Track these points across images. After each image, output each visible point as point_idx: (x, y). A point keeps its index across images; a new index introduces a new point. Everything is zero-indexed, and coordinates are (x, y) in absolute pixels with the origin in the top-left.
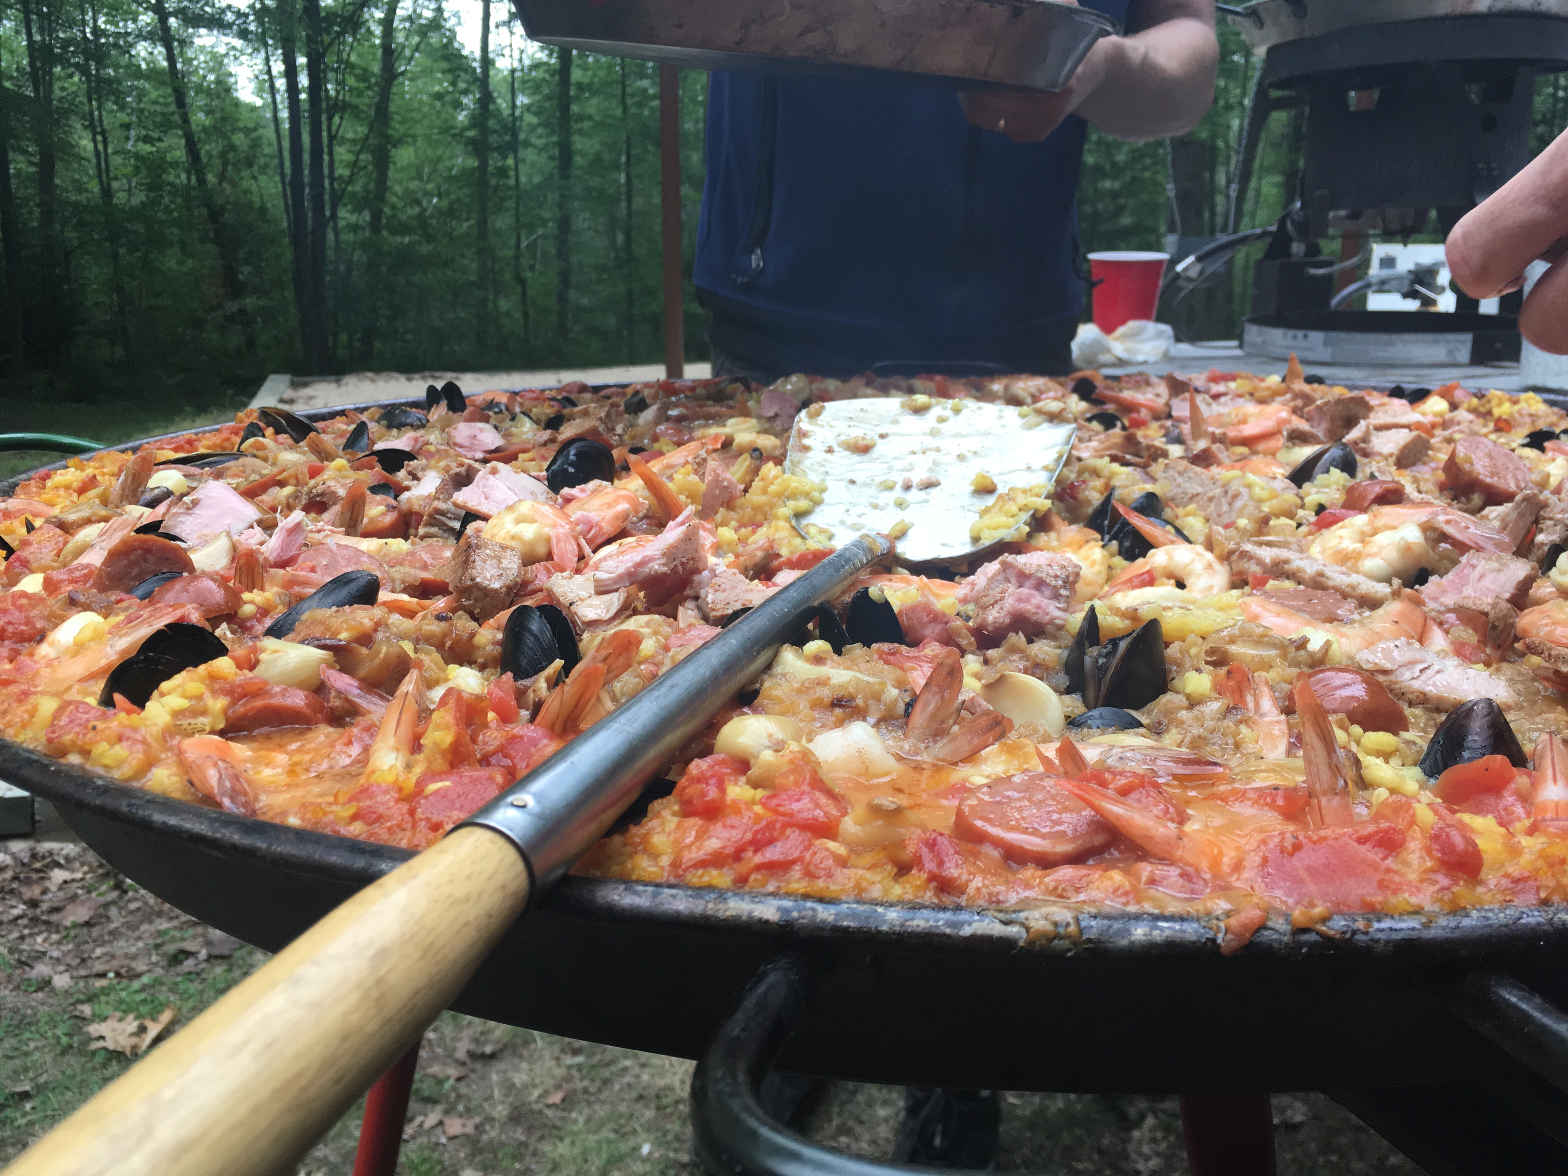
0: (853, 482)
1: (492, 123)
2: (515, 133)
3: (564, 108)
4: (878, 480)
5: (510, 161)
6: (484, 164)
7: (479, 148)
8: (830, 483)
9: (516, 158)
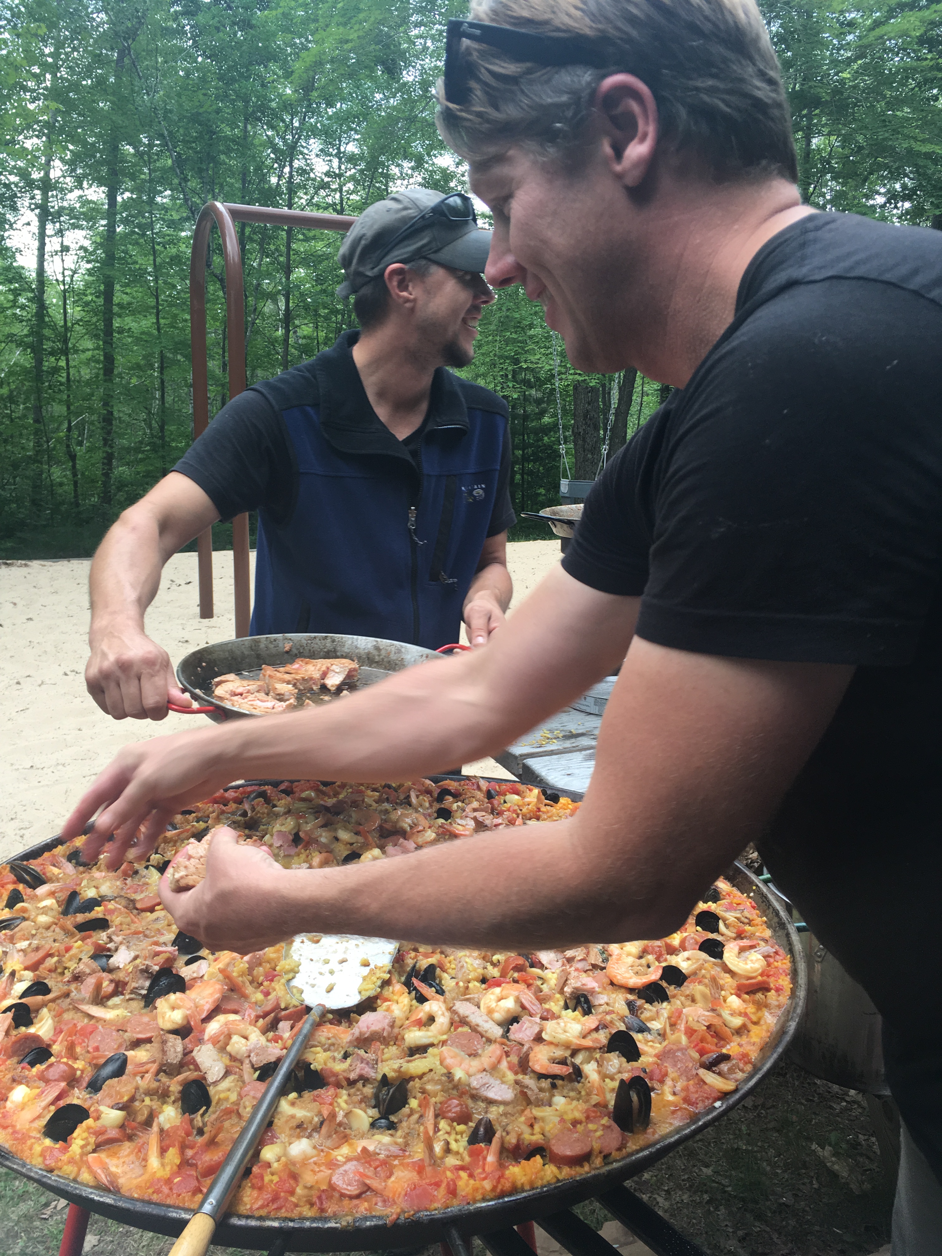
0: (312, 960)
1: (47, 332)
2: (66, 341)
3: (108, 323)
4: (323, 959)
5: (63, 363)
6: (39, 362)
7: (37, 350)
8: (303, 961)
9: (67, 361)
